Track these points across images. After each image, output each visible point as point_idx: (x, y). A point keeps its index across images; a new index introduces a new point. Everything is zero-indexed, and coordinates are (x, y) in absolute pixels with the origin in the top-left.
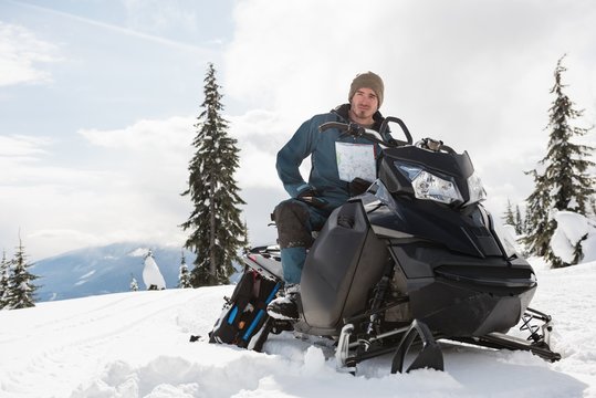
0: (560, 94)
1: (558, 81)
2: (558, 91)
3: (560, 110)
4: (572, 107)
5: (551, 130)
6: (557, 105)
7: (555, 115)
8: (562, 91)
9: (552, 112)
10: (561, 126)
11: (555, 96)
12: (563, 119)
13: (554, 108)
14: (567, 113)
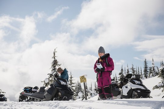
0: (55, 59)
1: (54, 55)
2: (54, 58)
3: (54, 64)
4: (58, 63)
5: (51, 69)
6: (54, 62)
7: (53, 65)
8: (55, 58)
9: (52, 64)
10: (55, 68)
11: (53, 59)
12: (55, 66)
13: (53, 63)
14: (56, 65)
